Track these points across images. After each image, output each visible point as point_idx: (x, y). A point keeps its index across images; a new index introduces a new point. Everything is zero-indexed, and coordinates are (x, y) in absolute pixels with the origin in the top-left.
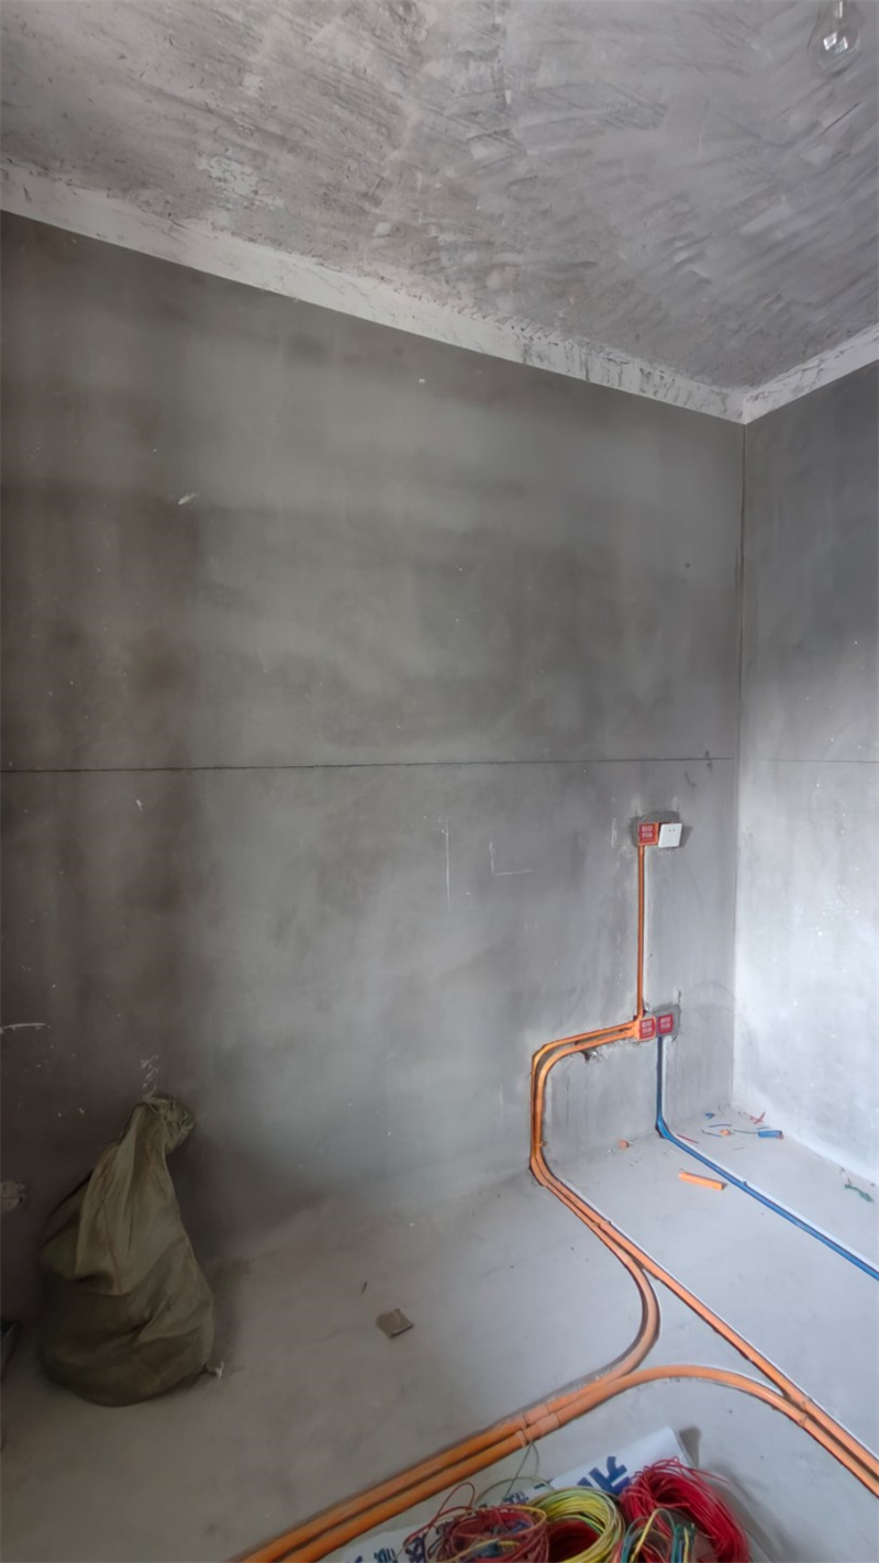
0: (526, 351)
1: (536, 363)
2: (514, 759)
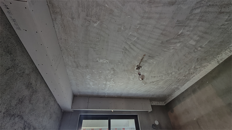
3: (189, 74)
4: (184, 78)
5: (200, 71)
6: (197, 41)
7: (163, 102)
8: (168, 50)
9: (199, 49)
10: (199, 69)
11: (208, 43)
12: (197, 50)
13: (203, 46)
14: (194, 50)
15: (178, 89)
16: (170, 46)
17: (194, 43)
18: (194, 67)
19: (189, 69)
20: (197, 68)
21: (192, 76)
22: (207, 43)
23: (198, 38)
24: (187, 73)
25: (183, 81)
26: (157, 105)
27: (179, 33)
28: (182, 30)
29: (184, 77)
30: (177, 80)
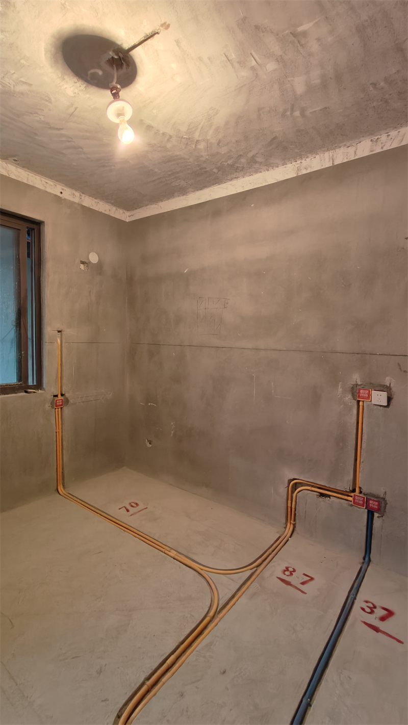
0: (299, 169)
1: (304, 172)
2: (285, 349)
3: (232, 166)
4: (215, 171)
5: (256, 172)
6: (310, 89)
7: (128, 213)
8: (239, 63)
9: (297, 113)
10: (257, 166)
11: (321, 110)
12: (291, 114)
13: (308, 113)
14: (285, 111)
15: (183, 191)
16: (254, 54)
17: (300, 89)
18: (254, 156)
19: (241, 153)
20: (256, 162)
21: (234, 176)
22: (319, 108)
23: (318, 81)
24: (230, 162)
25: (208, 179)
26: (107, 213)
27: (300, 29)
28: (311, 24)
29: (217, 168)
30: (198, 168)
